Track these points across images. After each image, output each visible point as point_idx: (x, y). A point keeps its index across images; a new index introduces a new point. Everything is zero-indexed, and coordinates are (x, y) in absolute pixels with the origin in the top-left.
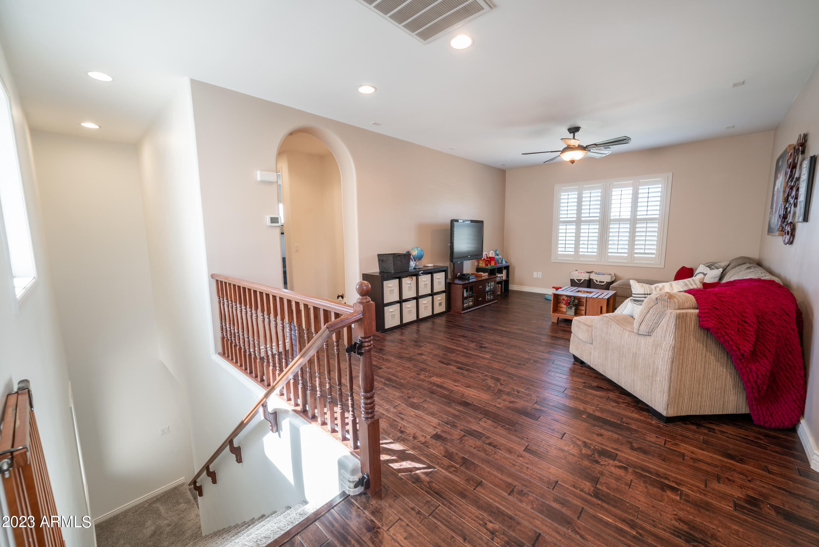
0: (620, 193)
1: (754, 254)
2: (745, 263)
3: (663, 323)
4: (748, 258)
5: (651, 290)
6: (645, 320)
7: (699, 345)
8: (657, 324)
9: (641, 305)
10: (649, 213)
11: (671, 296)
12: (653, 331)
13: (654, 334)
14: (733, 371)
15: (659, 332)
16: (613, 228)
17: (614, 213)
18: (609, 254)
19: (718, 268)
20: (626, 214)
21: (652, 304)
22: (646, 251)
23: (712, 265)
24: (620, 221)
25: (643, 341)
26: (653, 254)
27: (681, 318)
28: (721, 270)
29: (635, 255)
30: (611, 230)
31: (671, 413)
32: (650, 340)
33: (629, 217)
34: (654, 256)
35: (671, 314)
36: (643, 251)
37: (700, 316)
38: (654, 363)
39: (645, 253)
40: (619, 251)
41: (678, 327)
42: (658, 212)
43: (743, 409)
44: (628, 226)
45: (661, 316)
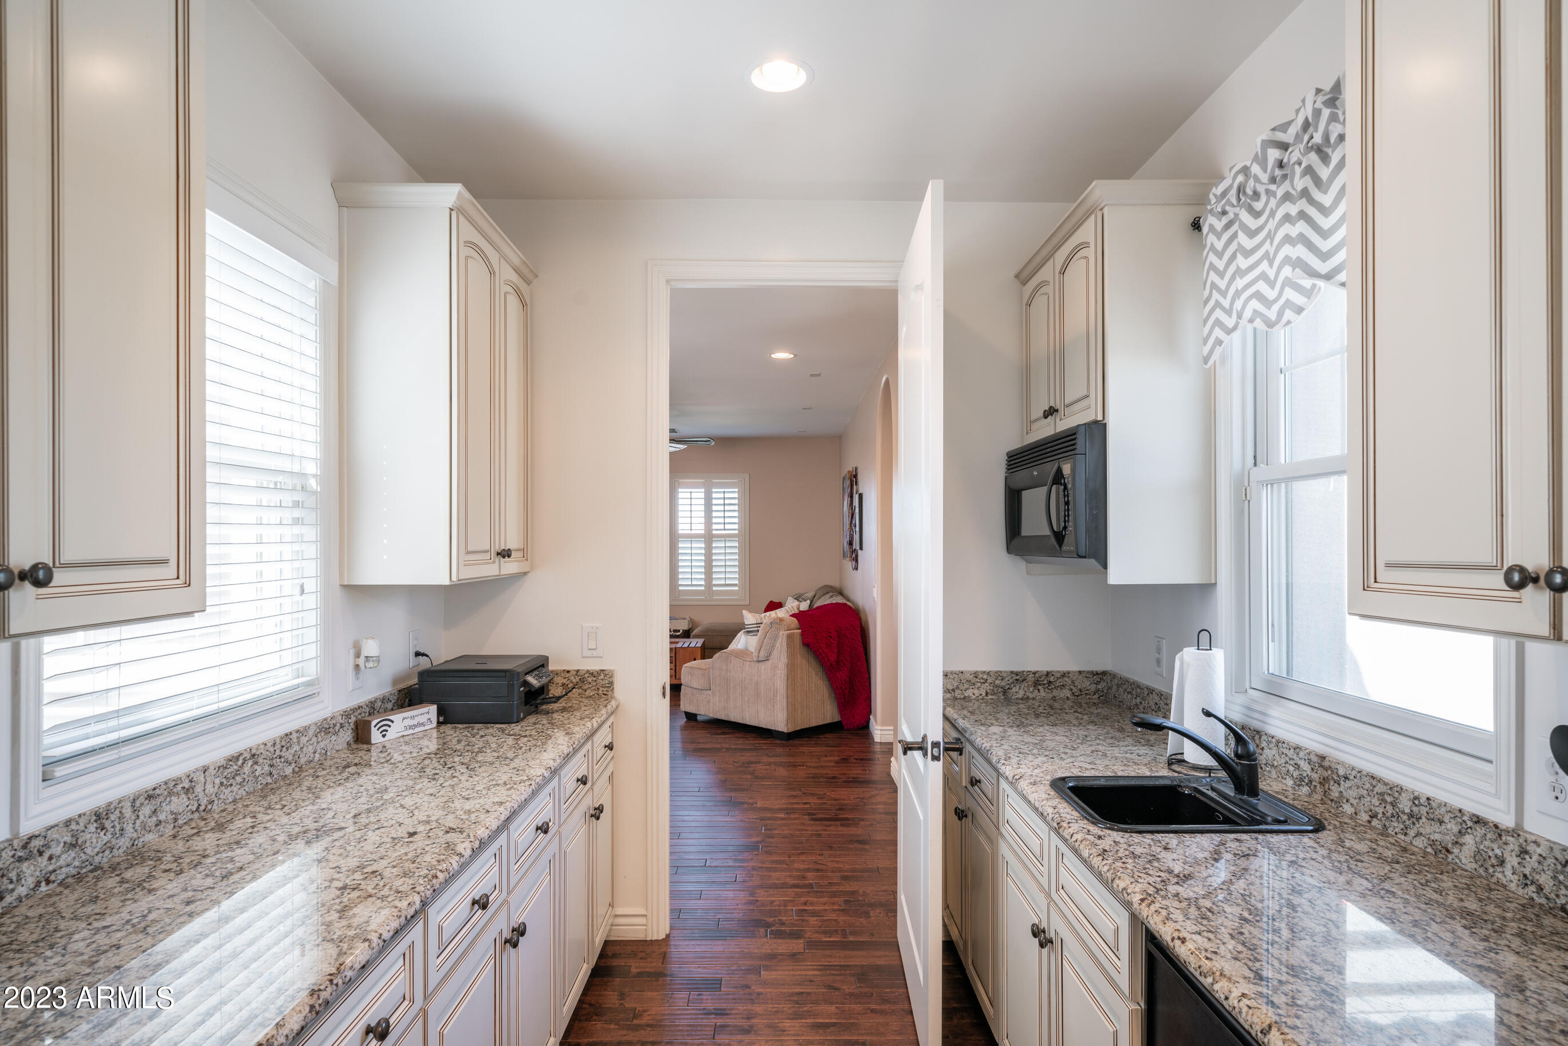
0: (688, 495)
1: (835, 583)
2: (828, 593)
3: (778, 644)
4: (831, 587)
5: (761, 619)
6: (764, 645)
7: (804, 661)
8: (773, 647)
9: (756, 635)
10: (727, 526)
11: (781, 620)
12: (770, 654)
13: (772, 657)
14: (827, 683)
15: (775, 653)
16: (683, 546)
17: (683, 528)
18: (681, 588)
19: (805, 601)
20: (699, 528)
21: (768, 629)
22: (728, 582)
23: (800, 597)
24: (691, 537)
25: (762, 666)
26: (735, 585)
27: (790, 637)
28: (809, 601)
29: (714, 588)
30: (680, 551)
31: (791, 730)
32: (768, 664)
33: (703, 532)
34: (736, 588)
35: (783, 634)
36: (723, 582)
37: (802, 634)
38: (773, 684)
39: (726, 585)
40: (694, 583)
41: (789, 646)
42: (736, 526)
43: (837, 718)
44: (703, 545)
45: (775, 638)
